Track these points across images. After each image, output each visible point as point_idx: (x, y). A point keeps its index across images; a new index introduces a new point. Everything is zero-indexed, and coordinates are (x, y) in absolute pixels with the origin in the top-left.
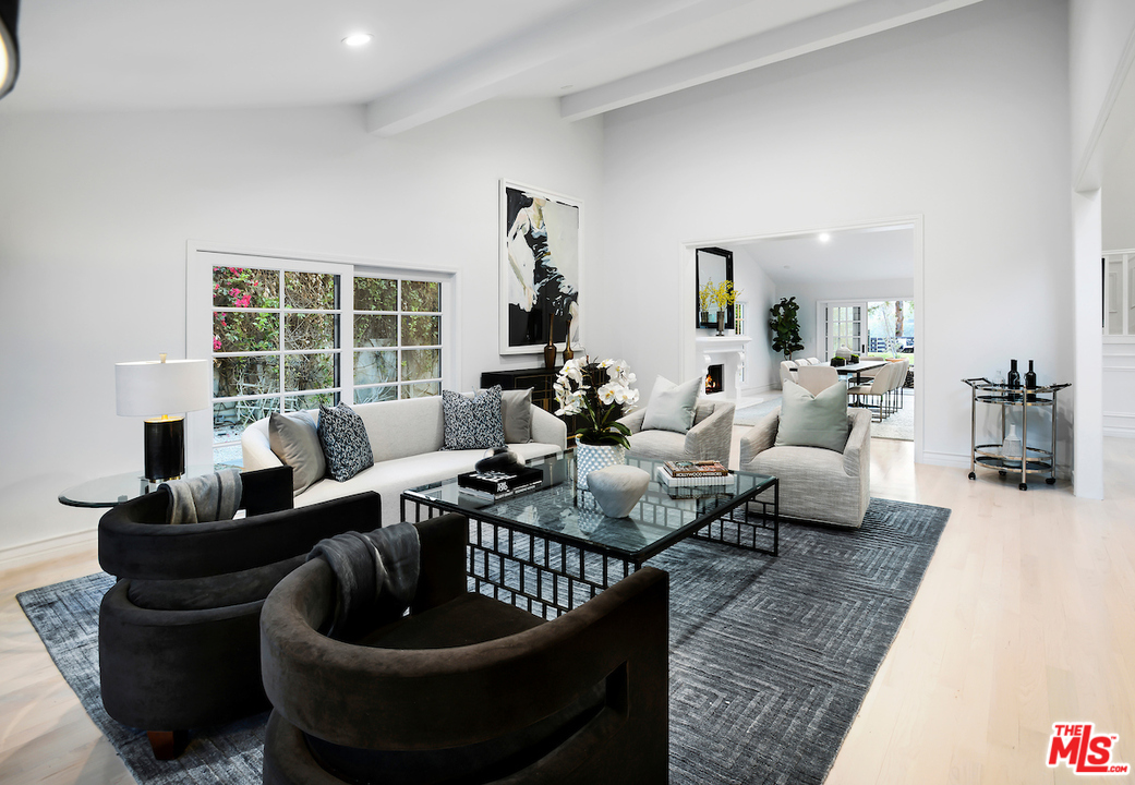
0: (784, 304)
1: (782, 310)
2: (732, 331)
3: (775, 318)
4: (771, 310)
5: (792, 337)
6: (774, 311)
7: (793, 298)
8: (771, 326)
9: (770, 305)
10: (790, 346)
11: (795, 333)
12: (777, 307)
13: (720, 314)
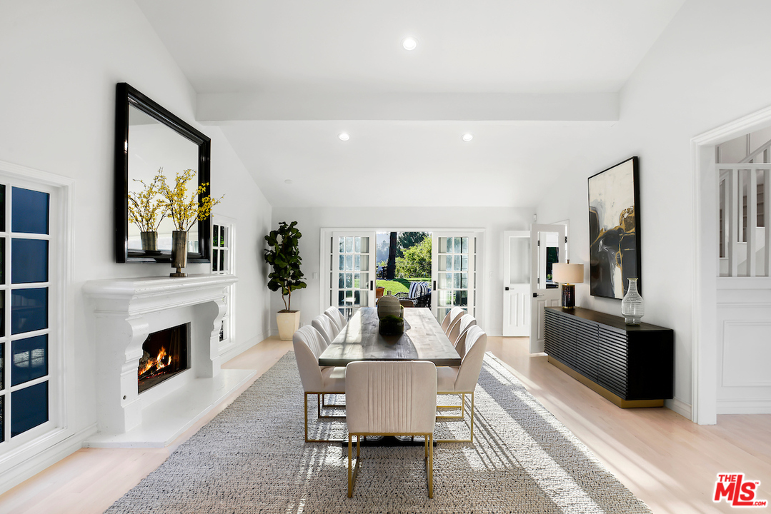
0: (283, 230)
1: (280, 238)
2: (206, 267)
3: (270, 248)
4: (266, 238)
5: (292, 272)
6: (271, 239)
7: (295, 223)
8: (266, 258)
9: (265, 230)
10: (290, 284)
11: (296, 266)
12: (274, 233)
13: (179, 236)
